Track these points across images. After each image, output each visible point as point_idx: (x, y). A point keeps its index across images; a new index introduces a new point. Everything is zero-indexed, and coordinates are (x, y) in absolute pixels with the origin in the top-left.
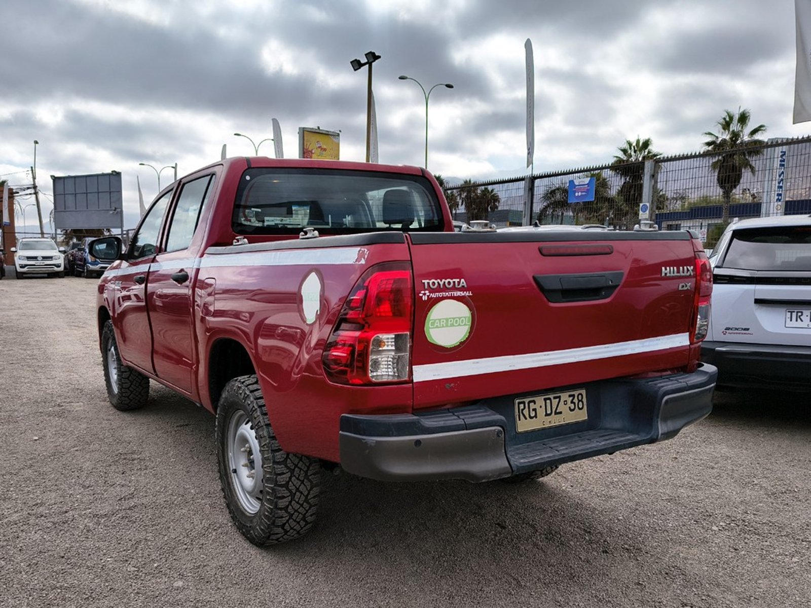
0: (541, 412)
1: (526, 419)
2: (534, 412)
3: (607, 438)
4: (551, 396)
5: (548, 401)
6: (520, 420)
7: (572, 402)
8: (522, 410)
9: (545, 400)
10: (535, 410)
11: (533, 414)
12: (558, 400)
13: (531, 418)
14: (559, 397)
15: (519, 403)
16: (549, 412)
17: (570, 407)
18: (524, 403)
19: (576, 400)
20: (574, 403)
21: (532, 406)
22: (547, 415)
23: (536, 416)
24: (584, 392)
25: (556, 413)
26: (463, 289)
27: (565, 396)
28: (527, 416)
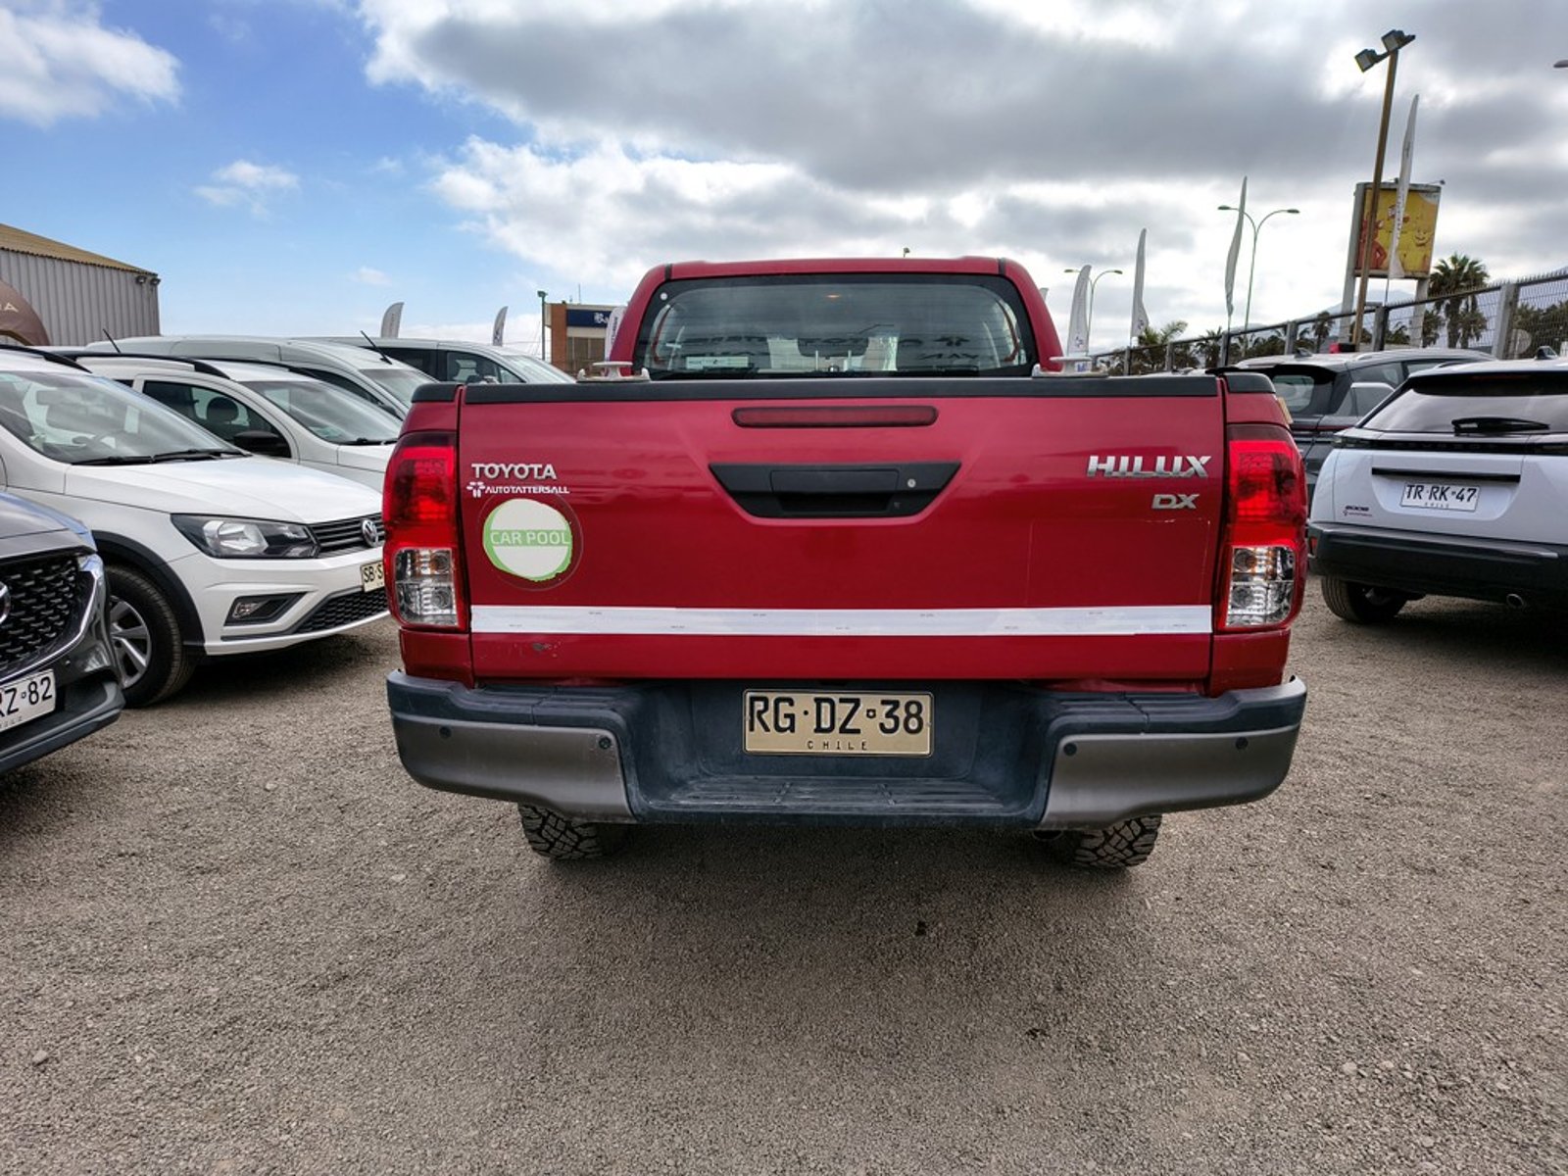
0: (806, 724)
1: (767, 729)
2: (788, 721)
3: (965, 797)
4: (835, 698)
5: (826, 706)
6: (752, 729)
7: (889, 715)
8: (760, 713)
9: (818, 701)
10: (791, 717)
11: (785, 723)
12: (851, 706)
13: (782, 730)
14: (857, 702)
15: (753, 699)
16: (825, 725)
17: (882, 725)
18: (766, 700)
19: (901, 713)
20: (896, 719)
21: (784, 708)
22: (819, 729)
23: (792, 728)
24: (926, 701)
25: (843, 730)
26: (548, 481)
27: (870, 701)
28: (771, 725)
